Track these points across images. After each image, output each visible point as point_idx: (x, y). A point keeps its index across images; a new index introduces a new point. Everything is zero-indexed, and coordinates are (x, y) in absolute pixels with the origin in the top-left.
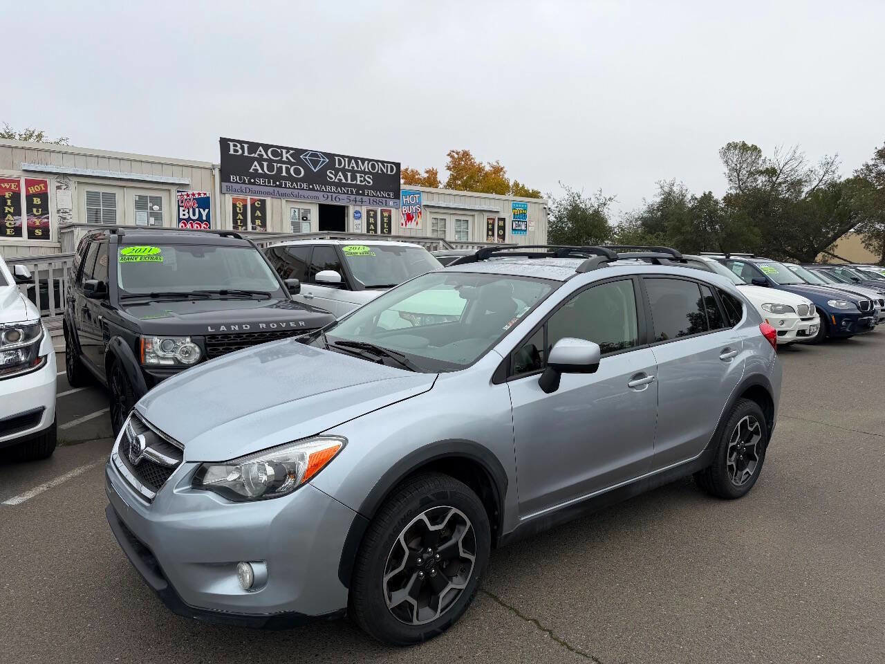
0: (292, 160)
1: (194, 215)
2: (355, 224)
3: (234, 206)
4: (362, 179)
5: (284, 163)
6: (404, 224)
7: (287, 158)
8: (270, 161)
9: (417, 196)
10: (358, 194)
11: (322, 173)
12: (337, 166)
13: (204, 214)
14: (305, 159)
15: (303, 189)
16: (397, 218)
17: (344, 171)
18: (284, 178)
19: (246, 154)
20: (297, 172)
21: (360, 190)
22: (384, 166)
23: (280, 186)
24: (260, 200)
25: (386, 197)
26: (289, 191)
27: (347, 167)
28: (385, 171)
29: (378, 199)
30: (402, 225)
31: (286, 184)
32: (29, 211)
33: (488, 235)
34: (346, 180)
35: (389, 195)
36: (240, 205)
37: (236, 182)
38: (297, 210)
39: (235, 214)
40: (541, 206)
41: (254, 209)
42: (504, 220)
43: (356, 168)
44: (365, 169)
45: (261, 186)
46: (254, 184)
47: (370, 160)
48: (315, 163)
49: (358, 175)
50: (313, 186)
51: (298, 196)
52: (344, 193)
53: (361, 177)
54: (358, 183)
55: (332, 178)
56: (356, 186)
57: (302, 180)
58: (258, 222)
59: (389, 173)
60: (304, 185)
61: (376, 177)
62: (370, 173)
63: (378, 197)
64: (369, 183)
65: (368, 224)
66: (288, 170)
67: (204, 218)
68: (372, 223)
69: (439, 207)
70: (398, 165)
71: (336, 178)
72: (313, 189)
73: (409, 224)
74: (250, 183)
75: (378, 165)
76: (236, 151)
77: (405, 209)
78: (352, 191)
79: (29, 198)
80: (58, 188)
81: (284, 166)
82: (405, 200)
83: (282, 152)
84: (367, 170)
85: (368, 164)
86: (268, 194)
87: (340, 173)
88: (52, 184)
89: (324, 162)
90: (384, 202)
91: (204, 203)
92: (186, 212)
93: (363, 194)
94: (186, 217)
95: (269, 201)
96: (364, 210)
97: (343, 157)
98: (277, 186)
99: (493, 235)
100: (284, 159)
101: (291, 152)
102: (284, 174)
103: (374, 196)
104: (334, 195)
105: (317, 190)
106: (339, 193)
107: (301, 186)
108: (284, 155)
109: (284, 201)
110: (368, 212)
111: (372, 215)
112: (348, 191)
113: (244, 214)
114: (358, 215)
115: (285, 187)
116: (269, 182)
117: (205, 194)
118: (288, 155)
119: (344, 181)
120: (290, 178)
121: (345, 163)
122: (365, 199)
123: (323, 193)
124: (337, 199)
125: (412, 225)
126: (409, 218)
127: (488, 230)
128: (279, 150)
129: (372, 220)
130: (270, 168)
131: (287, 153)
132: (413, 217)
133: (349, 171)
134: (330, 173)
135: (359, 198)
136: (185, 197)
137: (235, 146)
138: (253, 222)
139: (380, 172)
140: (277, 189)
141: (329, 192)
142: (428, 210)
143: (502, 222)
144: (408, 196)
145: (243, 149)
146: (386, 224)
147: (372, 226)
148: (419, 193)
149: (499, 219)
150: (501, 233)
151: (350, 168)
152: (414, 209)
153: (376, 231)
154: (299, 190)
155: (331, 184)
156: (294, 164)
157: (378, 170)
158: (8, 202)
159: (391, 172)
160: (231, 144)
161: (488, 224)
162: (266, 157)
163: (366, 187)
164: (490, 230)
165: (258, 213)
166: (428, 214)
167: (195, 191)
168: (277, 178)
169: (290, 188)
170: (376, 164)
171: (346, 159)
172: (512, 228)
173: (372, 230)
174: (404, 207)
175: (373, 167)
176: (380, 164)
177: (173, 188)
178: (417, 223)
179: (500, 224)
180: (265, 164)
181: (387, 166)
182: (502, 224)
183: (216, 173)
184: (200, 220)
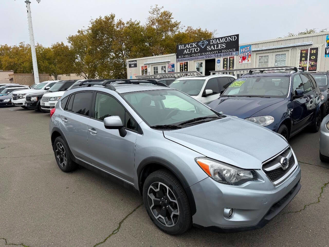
0: (196, 46)
2: (219, 66)
3: (180, 65)
4: (221, 46)
5: (194, 48)
6: (241, 62)
7: (194, 46)
9: (248, 47)
10: (219, 53)
11: (206, 47)
12: (211, 44)
13: (173, 69)
14: (200, 44)
15: (199, 56)
16: (237, 59)
17: (214, 45)
18: (193, 53)
19: (183, 48)
20: (197, 50)
21: (220, 51)
22: (231, 38)
23: (192, 56)
24: (186, 62)
25: (231, 51)
26: (194, 57)
27: (215, 43)
28: (231, 40)
30: (240, 62)
31: (193, 55)
32: (145, 73)
33: (301, 60)
34: (214, 48)
35: (233, 50)
36: (182, 65)
37: (180, 58)
38: (198, 63)
39: (180, 68)
41: (185, 65)
42: (317, 49)
43: (219, 42)
45: (187, 57)
46: (185, 57)
47: (224, 37)
48: (203, 45)
49: (219, 45)
50: (202, 54)
51: (198, 59)
52: (213, 54)
53: (220, 45)
54: (219, 48)
55: (208, 49)
56: (219, 50)
57: (198, 53)
58: (186, 70)
59: (233, 40)
60: (199, 54)
61: (227, 44)
62: (224, 43)
63: (228, 52)
64: (224, 47)
65: (224, 64)
66: (194, 50)
67: (173, 70)
68: (225, 64)
69: (262, 50)
70: (238, 36)
71: (210, 48)
72: (202, 55)
73: (243, 62)
74: (184, 57)
75: (228, 38)
76: (180, 48)
77: (242, 55)
78: (216, 52)
79: (145, 70)
80: (149, 67)
81: (193, 49)
82: (241, 50)
83: (193, 44)
84: (223, 42)
85: (224, 39)
86: (188, 60)
87: (212, 46)
89: (206, 43)
90: (231, 54)
91: (173, 66)
92: (169, 69)
93: (221, 52)
94: (169, 71)
95: (189, 62)
96: (222, 59)
98: (191, 57)
99: (306, 60)
101: (196, 43)
102: (193, 52)
103: (226, 52)
104: (209, 55)
106: (211, 54)
107: (198, 54)
109: (193, 61)
110: (224, 60)
111: (225, 60)
113: (183, 68)
114: (219, 62)
115: (193, 56)
117: (173, 63)
119: (213, 49)
120: (195, 53)
122: (222, 54)
123: (205, 56)
124: (211, 57)
125: (246, 62)
126: (244, 58)
127: (301, 57)
128: (192, 44)
129: (225, 63)
131: (194, 44)
132: (246, 58)
134: (208, 47)
135: (219, 54)
136: (169, 65)
137: (180, 46)
138: (184, 70)
139: (229, 41)
140: (191, 58)
141: (208, 54)
142: (255, 53)
143: (315, 51)
144: (243, 49)
145: (182, 47)
146: (231, 63)
147: (225, 65)
148: (250, 46)
149: (311, 49)
150: (313, 57)
151: (216, 43)
152: (246, 54)
153: (227, 67)
154: (197, 57)
155: (208, 51)
156: (196, 47)
157: (228, 40)
158: (143, 71)
159: (234, 40)
160: (179, 46)
161: (301, 53)
162: (188, 47)
163: (223, 49)
164: (304, 57)
165: (186, 67)
166: (255, 55)
167: (171, 63)
168: (191, 53)
169: (195, 56)
170: (227, 38)
171: (215, 40)
172: (326, 53)
173: (225, 67)
174: (241, 54)
175: (226, 40)
176: (229, 37)
177: (167, 63)
178: (248, 61)
179: (312, 52)
180: (188, 50)
181: (233, 37)
182: (315, 52)
183: (175, 56)
184: (172, 71)
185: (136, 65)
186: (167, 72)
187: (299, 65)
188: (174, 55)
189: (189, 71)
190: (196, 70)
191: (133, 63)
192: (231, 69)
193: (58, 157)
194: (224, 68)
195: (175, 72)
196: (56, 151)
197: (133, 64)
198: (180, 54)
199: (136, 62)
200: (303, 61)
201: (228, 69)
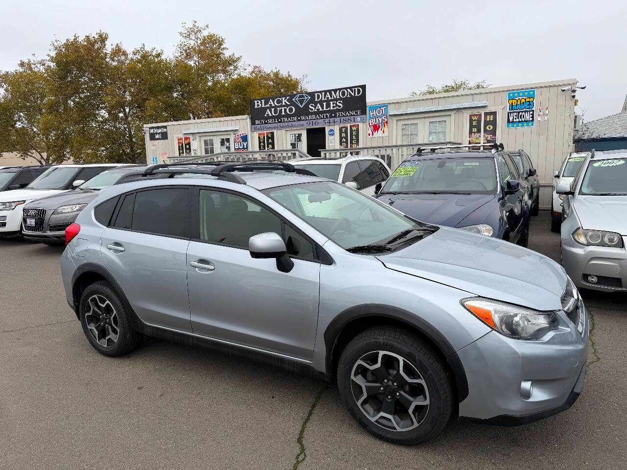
0: (288, 103)
1: (241, 146)
2: (332, 141)
3: (259, 138)
4: (335, 105)
5: (284, 106)
6: (371, 134)
7: (285, 103)
8: (276, 107)
9: (383, 108)
10: (331, 117)
11: (307, 106)
12: (316, 100)
13: (245, 145)
14: (296, 101)
15: (294, 121)
16: (364, 129)
17: (321, 102)
18: (284, 116)
19: (263, 106)
20: (291, 110)
21: (333, 114)
22: (352, 91)
23: (281, 122)
24: (271, 133)
25: (354, 115)
26: (286, 124)
27: (323, 99)
28: (353, 94)
29: (347, 118)
30: (369, 135)
31: (284, 120)
32: (186, 151)
33: (471, 132)
34: (323, 108)
35: (356, 113)
36: (262, 137)
37: (259, 124)
38: (294, 135)
39: (260, 143)
40: (560, 88)
41: (268, 138)
42: (494, 114)
43: (330, 98)
44: (337, 96)
45: (272, 124)
46: (267, 123)
47: (340, 89)
48: (301, 102)
49: (331, 103)
50: (300, 118)
51: (292, 126)
52: (322, 118)
53: (333, 104)
54: (332, 108)
55: (312, 109)
56: (331, 112)
57: (294, 115)
58: (270, 146)
59: (356, 95)
60: (295, 119)
61: (345, 101)
62: (341, 99)
63: (347, 116)
64: (340, 106)
65: (341, 138)
66: (285, 110)
67: (245, 147)
68: (344, 137)
69: (407, 114)
70: (364, 87)
71: (315, 108)
72: (301, 120)
73: (375, 134)
74: (265, 123)
75: (347, 91)
76: (258, 105)
77: (373, 122)
78: (327, 116)
79: (186, 145)
80: (193, 140)
81: (283, 108)
82: (371, 114)
83: (282, 99)
84: (338, 97)
85: (339, 92)
86: (275, 128)
87: (318, 105)
88: (191, 137)
89: (307, 99)
90: (352, 120)
91: (245, 139)
92: (237, 145)
93: (335, 116)
94: (238, 148)
95: (275, 132)
96: (336, 129)
97: (321, 92)
98: (279, 122)
99: (479, 131)
100: (284, 104)
101: (288, 98)
102: (283, 113)
103: (344, 116)
104: (314, 121)
105: (303, 120)
106: (317, 119)
107: (293, 119)
108: (284, 101)
109: (284, 131)
110: (341, 129)
111: (343, 131)
112: (324, 116)
113: (264, 142)
114: (332, 133)
115: (284, 122)
116: (275, 121)
117: (245, 134)
118: (286, 101)
119: (321, 110)
120: (287, 116)
121: (322, 97)
122: (337, 119)
123: (306, 121)
124: (316, 124)
125: (379, 133)
126: (376, 128)
127: (471, 126)
128: (281, 99)
129: (343, 135)
130: (276, 112)
131: (285, 99)
132: (379, 127)
133: (324, 101)
134: (312, 106)
135: (332, 120)
136: (237, 137)
137: (258, 102)
138: (268, 147)
139: (349, 96)
140: (279, 124)
141: (311, 119)
142: (395, 119)
143: (492, 116)
144: (375, 110)
145: (261, 103)
146: (354, 136)
147: (344, 140)
148: (386, 105)
149: (486, 114)
150: (490, 128)
151: (326, 99)
152: (380, 120)
153: (347, 143)
154: (292, 123)
155: (312, 114)
156: (289, 105)
157: (347, 95)
158: (181, 148)
159: (358, 94)
160: (256, 102)
161: (471, 121)
162: (273, 105)
163: (338, 110)
164: (475, 127)
165: (270, 141)
166: (395, 122)
167: (241, 132)
168: (279, 117)
169: (286, 122)
170: (345, 91)
171: (323, 93)
172: (508, 121)
173: (344, 142)
174: (370, 120)
175: (343, 94)
176: (349, 90)
177: (232, 133)
178: (383, 132)
179: (488, 120)
180: (273, 109)
181: (355, 90)
182: (492, 119)
183: (249, 121)
184: (243, 148)
185: (164, 136)
186: (232, 150)
187: (468, 139)
188: (245, 118)
189: (276, 149)
190: (290, 147)
191: (160, 131)
192: (354, 146)
193: (92, 327)
194: (341, 144)
195: (250, 149)
196: (86, 315)
197: (159, 133)
198: (257, 117)
199: (165, 130)
200: (475, 133)
201: (349, 147)
